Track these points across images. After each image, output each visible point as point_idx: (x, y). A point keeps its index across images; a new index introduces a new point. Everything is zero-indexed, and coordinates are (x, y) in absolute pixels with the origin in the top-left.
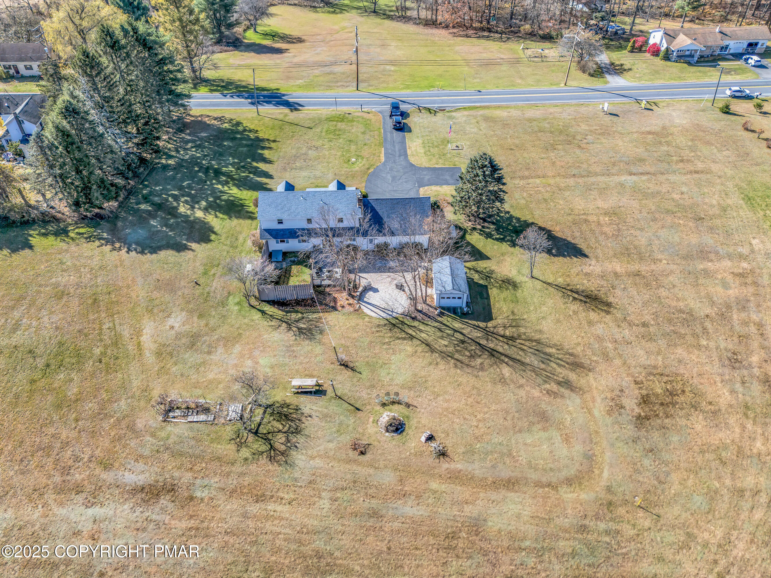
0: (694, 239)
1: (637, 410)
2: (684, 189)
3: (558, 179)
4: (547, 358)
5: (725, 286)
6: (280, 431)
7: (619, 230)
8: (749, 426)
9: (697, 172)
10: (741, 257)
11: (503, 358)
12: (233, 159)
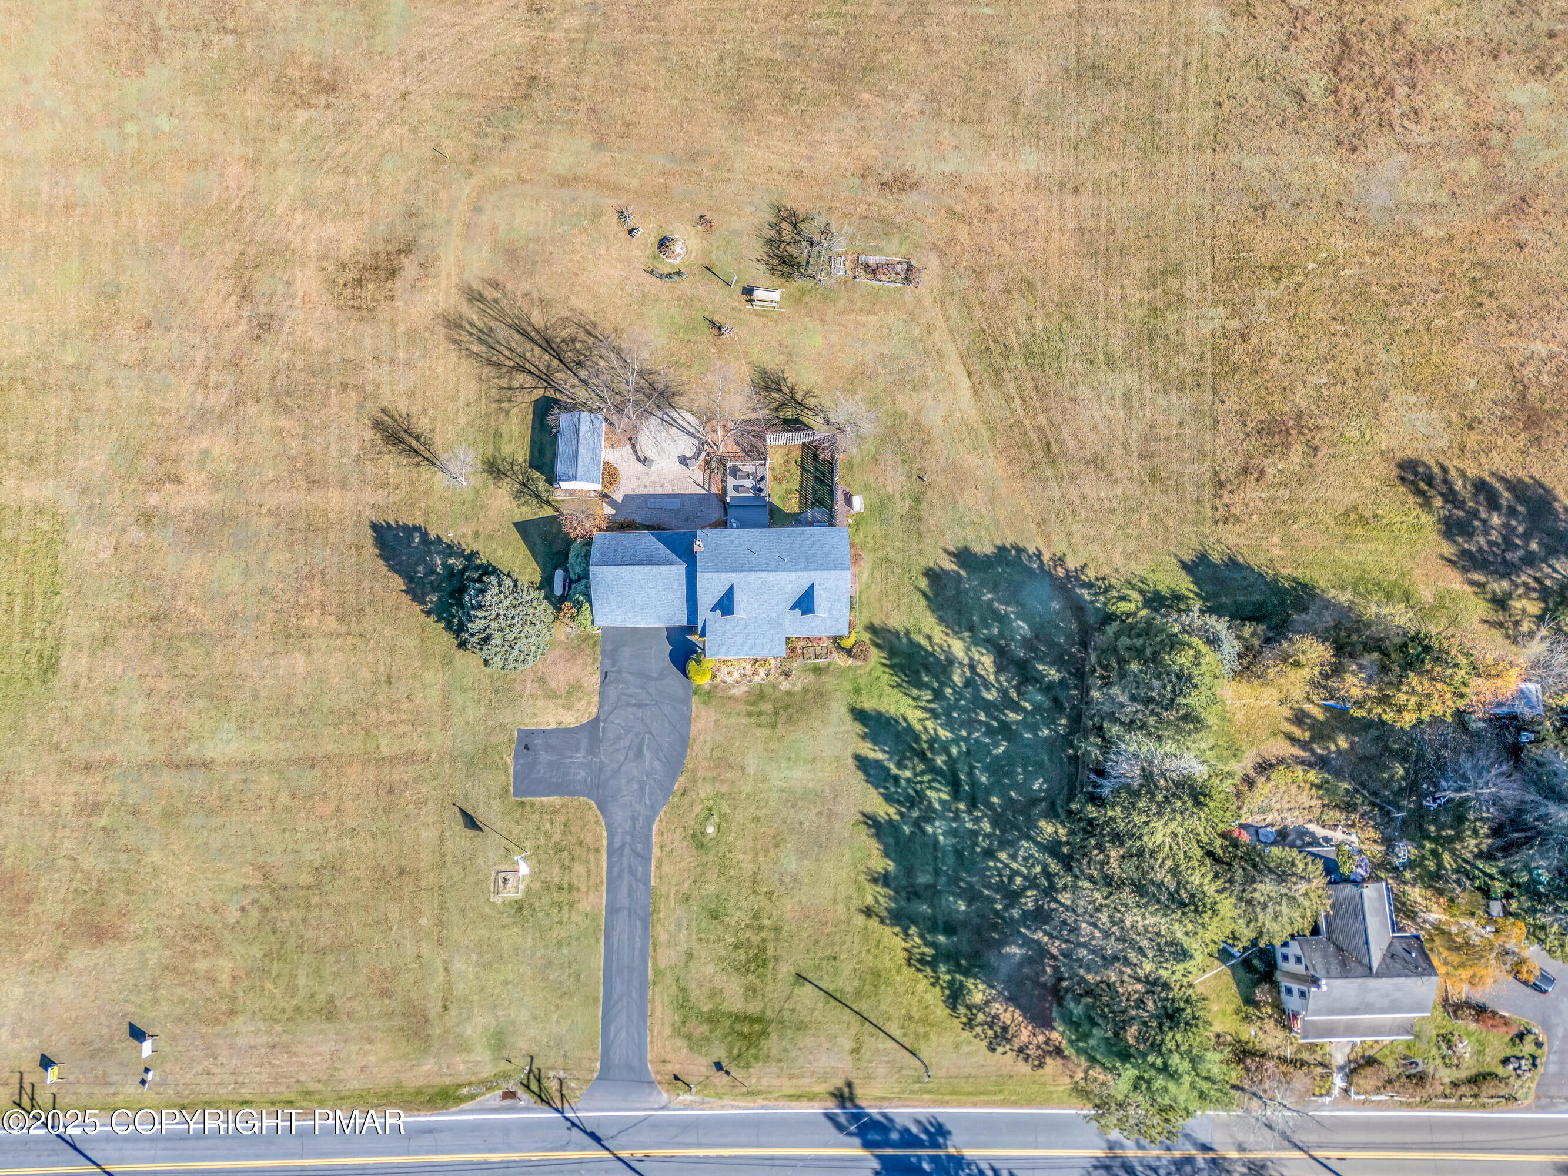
1: (406, 261)
8: (297, 241)
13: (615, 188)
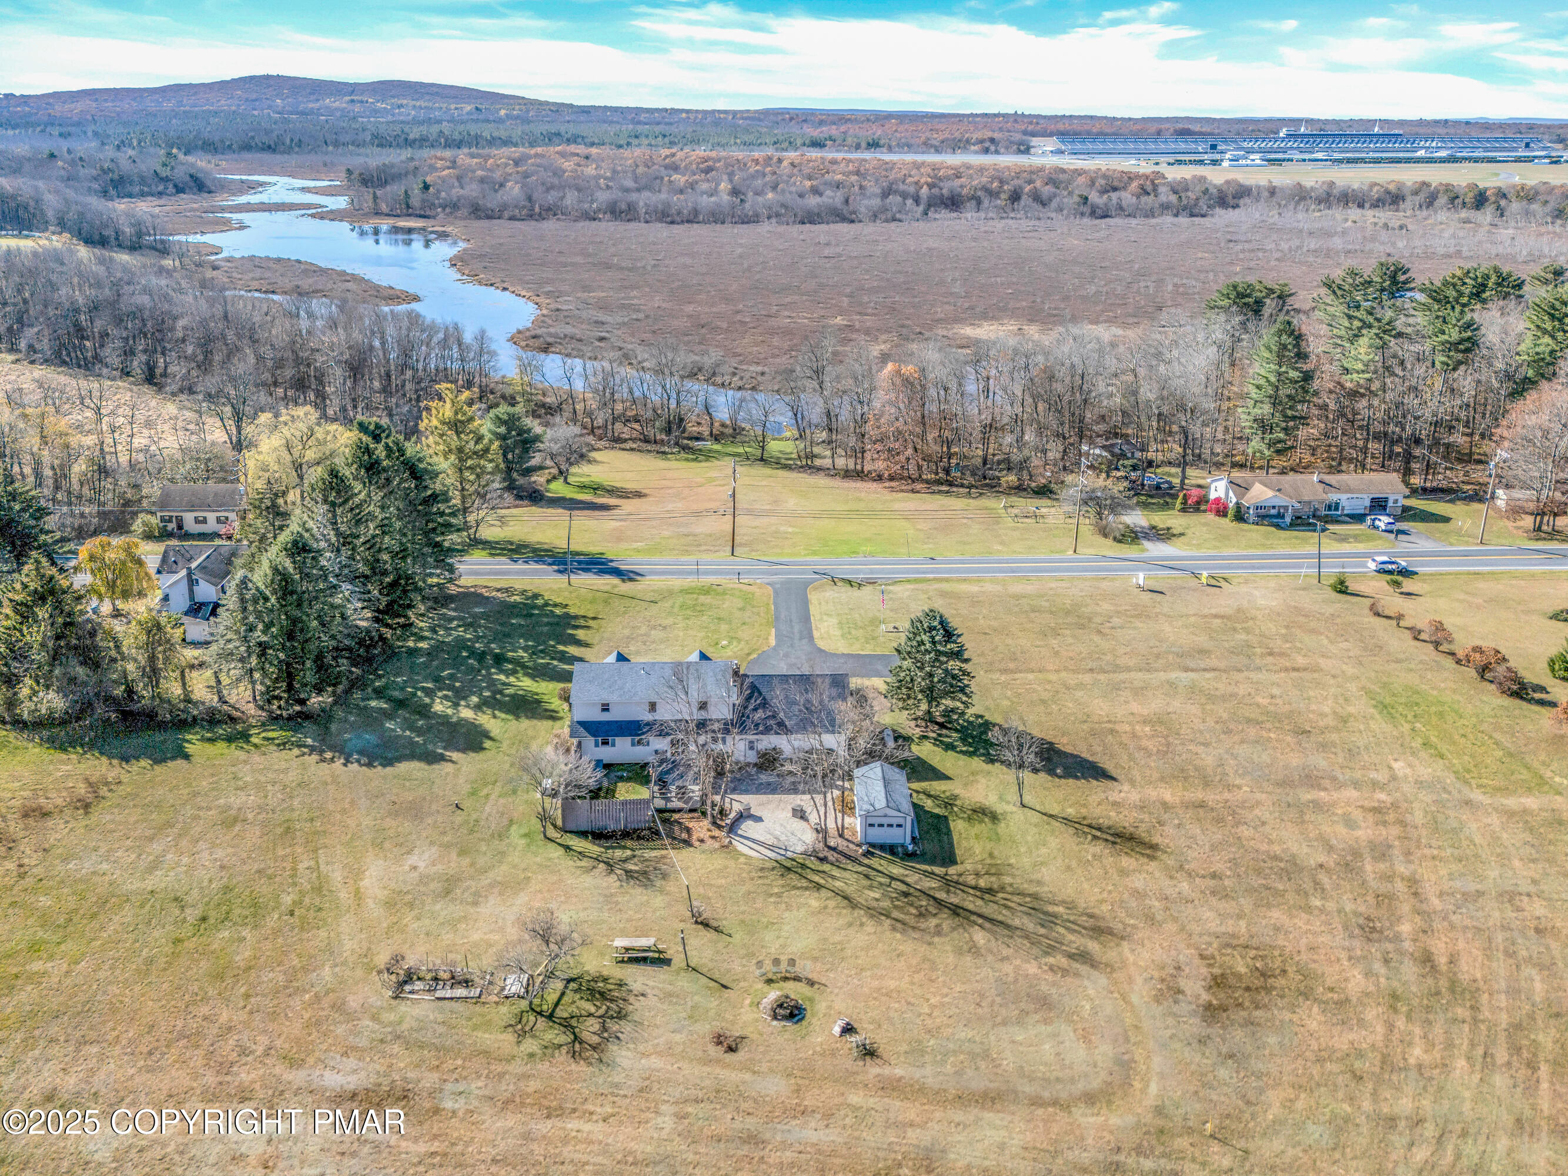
0: (1295, 760)
1: (1205, 997)
2: (1276, 691)
3: (1064, 674)
4: (1049, 920)
5: (1350, 823)
6: (590, 1015)
7: (1168, 745)
8: (1401, 1023)
9: (1295, 669)
10: (1375, 785)
11: (974, 918)
12: (526, 640)
13: (891, 1087)
